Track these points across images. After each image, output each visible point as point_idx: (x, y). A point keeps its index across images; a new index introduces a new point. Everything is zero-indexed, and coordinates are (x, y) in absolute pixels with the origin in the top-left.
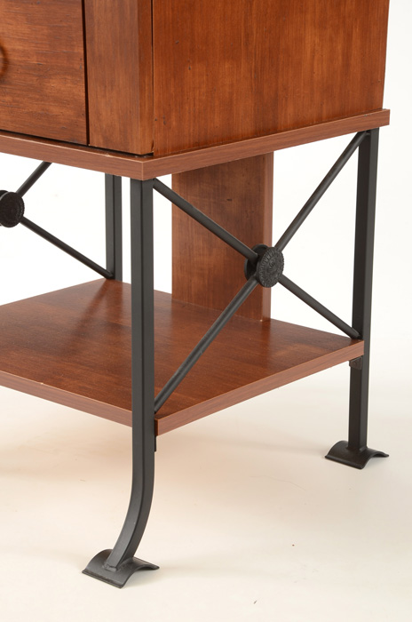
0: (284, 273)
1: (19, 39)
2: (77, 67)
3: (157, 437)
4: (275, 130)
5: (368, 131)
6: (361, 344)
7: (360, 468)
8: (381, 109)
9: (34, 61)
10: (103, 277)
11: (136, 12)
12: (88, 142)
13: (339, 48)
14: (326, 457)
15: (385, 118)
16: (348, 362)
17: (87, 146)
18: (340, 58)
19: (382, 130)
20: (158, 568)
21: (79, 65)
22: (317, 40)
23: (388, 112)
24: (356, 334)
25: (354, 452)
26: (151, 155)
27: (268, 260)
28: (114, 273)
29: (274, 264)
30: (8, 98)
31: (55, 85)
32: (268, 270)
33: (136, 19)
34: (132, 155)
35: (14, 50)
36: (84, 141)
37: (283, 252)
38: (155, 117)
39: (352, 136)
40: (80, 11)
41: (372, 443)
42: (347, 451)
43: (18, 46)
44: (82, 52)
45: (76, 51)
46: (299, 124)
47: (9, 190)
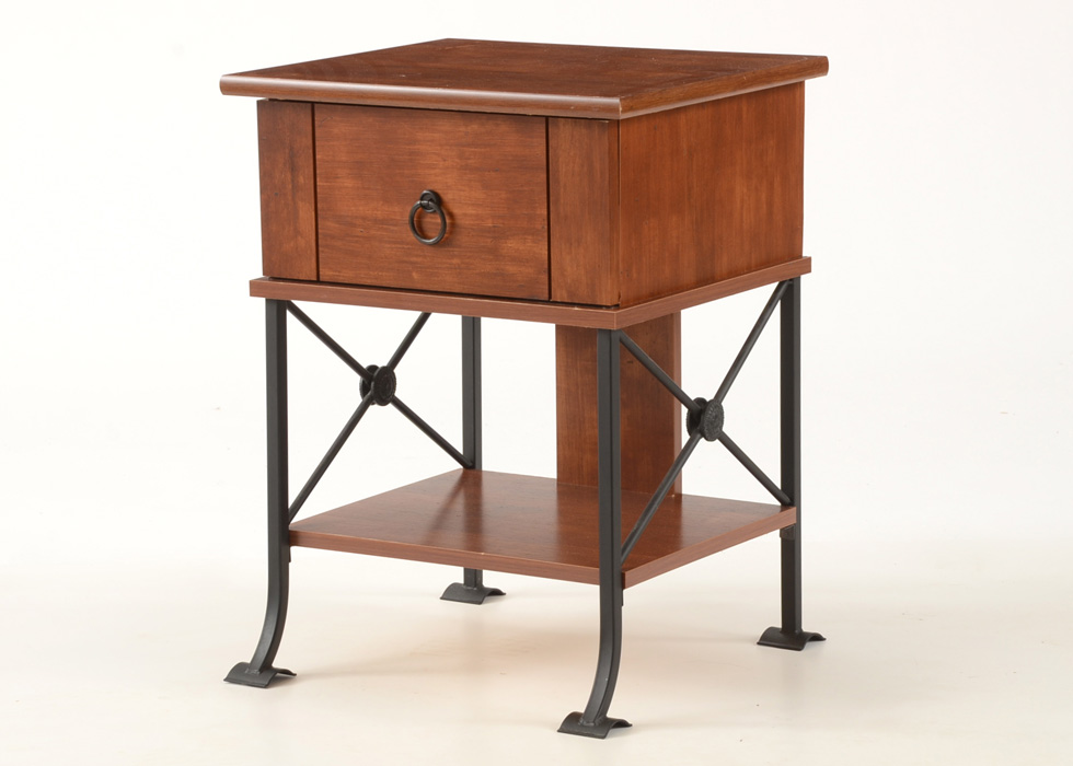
0: (724, 429)
1: (473, 205)
2: (540, 227)
3: (625, 591)
4: (713, 280)
5: (791, 280)
6: (794, 509)
7: (799, 650)
8: (801, 256)
9: (489, 224)
10: (461, 467)
11: (607, 176)
12: (550, 297)
13: (764, 197)
14: (758, 643)
15: (806, 266)
16: (778, 531)
17: (549, 301)
18: (765, 206)
19: (804, 279)
20: (631, 725)
21: (541, 225)
22: (745, 191)
23: (810, 259)
24: (787, 499)
25: (790, 634)
26: (617, 306)
27: (710, 413)
28: (474, 462)
29: (716, 416)
30: (456, 261)
31: (512, 245)
32: (712, 423)
33: (607, 182)
34: (600, 307)
35: (465, 215)
36: (546, 297)
37: (723, 404)
38: (621, 270)
39: (774, 285)
40: (545, 176)
41: (807, 626)
42: (781, 635)
43: (471, 211)
44: (546, 213)
45: (538, 212)
46: (733, 273)
47: (380, 365)
